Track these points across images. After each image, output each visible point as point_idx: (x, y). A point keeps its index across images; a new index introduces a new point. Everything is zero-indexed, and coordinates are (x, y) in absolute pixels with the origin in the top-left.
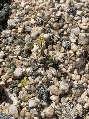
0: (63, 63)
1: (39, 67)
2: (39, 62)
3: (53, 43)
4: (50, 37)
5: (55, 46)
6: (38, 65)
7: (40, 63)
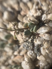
0: (43, 13)
2: (27, 38)
4: (10, 13)
7: (30, 38)
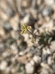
1: (41, 49)
3: (36, 21)
5: (40, 22)
6: (40, 47)
